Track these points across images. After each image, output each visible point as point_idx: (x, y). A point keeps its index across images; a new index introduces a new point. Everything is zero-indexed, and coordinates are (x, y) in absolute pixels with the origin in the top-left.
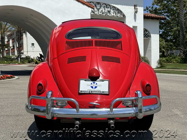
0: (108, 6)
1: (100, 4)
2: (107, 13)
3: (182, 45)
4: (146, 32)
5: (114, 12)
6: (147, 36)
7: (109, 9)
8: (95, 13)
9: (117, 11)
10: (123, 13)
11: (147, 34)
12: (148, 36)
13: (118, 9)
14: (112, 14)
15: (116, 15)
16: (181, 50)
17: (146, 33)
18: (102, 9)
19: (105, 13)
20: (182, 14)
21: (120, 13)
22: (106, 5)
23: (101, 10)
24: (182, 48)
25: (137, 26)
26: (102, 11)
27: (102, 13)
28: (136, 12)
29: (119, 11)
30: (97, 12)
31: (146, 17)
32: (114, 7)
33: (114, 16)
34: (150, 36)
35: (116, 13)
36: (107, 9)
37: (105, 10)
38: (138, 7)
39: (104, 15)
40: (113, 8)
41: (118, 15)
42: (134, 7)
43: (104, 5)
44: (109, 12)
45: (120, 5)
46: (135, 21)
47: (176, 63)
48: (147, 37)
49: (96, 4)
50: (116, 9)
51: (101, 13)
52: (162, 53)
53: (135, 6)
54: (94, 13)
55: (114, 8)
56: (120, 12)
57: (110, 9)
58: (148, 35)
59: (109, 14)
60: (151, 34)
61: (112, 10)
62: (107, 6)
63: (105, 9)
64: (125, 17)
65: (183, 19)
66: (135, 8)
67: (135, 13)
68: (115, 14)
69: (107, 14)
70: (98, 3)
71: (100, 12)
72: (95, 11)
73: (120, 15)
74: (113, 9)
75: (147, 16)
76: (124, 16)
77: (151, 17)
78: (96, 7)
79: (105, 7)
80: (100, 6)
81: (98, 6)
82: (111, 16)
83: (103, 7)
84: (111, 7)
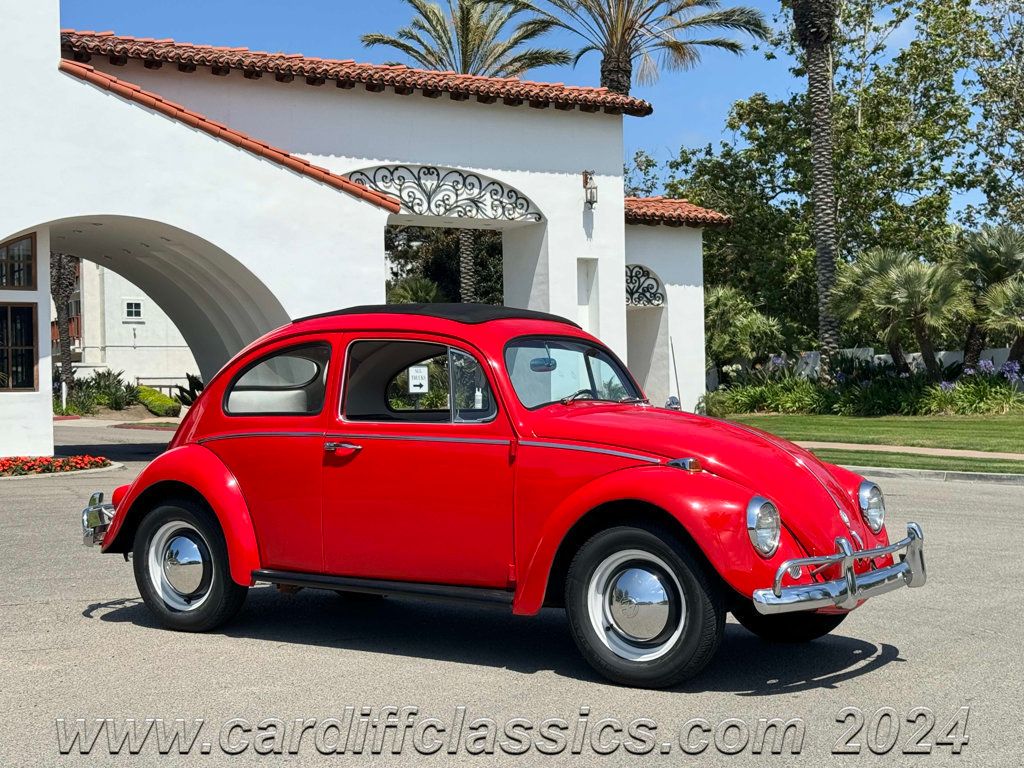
0: (470, 180)
1: (438, 175)
2: (468, 208)
3: (826, 332)
4: (642, 280)
5: (497, 203)
6: (648, 295)
7: (476, 191)
8: (416, 208)
9: (510, 197)
10: (535, 207)
11: (648, 289)
12: (654, 295)
13: (512, 191)
14: (490, 213)
15: (504, 213)
16: (825, 352)
17: (645, 285)
18: (447, 191)
19: (457, 207)
20: (825, 193)
21: (522, 204)
22: (460, 174)
23: (440, 197)
24: (828, 343)
25: (597, 260)
26: (443, 201)
27: (446, 210)
28: (590, 203)
29: (518, 198)
30: (425, 205)
31: (632, 220)
32: (494, 182)
33: (495, 218)
34: (663, 297)
35: (503, 207)
36: (465, 194)
37: (457, 195)
38: (598, 182)
39: (456, 215)
40: (491, 187)
41: (516, 215)
42: (582, 178)
43: (456, 177)
44: (475, 202)
45: (523, 170)
46: (589, 235)
47: (793, 412)
48: (649, 301)
49: (422, 175)
50: (506, 192)
51: (442, 210)
52: (740, 367)
53: (587, 177)
54: (412, 208)
55: (496, 187)
56: (520, 201)
57: (482, 190)
58: (653, 291)
59: (474, 211)
60: (667, 287)
61: (488, 195)
63: (459, 192)
64: (546, 220)
65: (829, 214)
66: (586, 182)
67: (585, 207)
68: (500, 210)
69: (465, 214)
70: (430, 171)
71: (438, 206)
72: (417, 201)
73: (522, 215)
74: (494, 193)
75: (645, 214)
76: (540, 216)
77: (662, 216)
78: (419, 185)
79: (460, 186)
80: (435, 183)
81: (429, 183)
82: (484, 219)
83: (447, 186)
84: (484, 185)
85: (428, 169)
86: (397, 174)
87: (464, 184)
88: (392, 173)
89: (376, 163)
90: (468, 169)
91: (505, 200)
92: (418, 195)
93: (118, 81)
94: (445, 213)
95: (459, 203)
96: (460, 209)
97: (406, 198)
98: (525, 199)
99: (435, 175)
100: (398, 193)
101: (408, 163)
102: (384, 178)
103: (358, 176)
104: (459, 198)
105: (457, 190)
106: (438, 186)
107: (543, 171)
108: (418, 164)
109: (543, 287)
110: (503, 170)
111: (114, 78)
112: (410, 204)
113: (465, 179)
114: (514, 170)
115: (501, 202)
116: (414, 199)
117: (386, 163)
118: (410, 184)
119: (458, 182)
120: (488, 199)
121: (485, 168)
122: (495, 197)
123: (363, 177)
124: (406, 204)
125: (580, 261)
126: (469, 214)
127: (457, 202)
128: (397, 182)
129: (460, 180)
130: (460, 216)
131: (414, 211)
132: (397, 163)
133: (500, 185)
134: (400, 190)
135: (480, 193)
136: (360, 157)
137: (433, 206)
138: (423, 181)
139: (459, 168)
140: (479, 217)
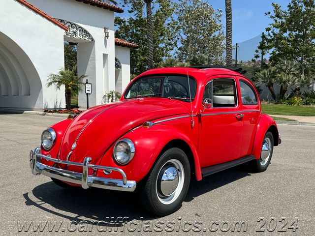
0: (73, 26)
2: (73, 34)
5: (81, 34)
7: (75, 29)
9: (85, 33)
10: (92, 37)
13: (85, 31)
14: (79, 37)
17: (116, 63)
22: (71, 23)
25: (107, 55)
28: (107, 37)
29: (87, 33)
31: (117, 44)
32: (80, 27)
33: (80, 39)
34: (120, 67)
35: (83, 35)
36: (72, 30)
38: (109, 31)
40: (79, 29)
41: (86, 38)
42: (104, 29)
43: (69, 24)
44: (75, 33)
45: (88, 25)
46: (106, 47)
48: (118, 68)
50: (83, 31)
57: (77, 29)
58: (118, 65)
59: (74, 36)
60: (122, 64)
61: (78, 31)
64: (95, 41)
66: (105, 31)
67: (105, 38)
68: (82, 37)
69: (72, 36)
74: (80, 31)
76: (93, 40)
77: (123, 43)
82: (77, 39)
85: (61, 20)
87: (72, 27)
90: (73, 22)
91: (83, 33)
94: (66, 35)
96: (70, 34)
98: (89, 34)
99: (63, 23)
101: (55, 18)
104: (70, 31)
105: (70, 29)
107: (94, 26)
108: (58, 18)
109: (94, 61)
114: (86, 24)
119: (70, 26)
120: (78, 32)
121: (78, 23)
125: (104, 54)
130: (70, 37)
133: (82, 28)
139: (70, 21)
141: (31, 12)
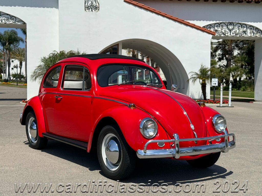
1: (233, 25)
2: (242, 34)
5: (252, 32)
7: (245, 29)
8: (226, 34)
9: (256, 30)
13: (257, 28)
14: (249, 35)
15: (254, 35)
18: (236, 29)
19: (239, 33)
22: (240, 24)
23: (234, 31)
26: (235, 32)
27: (236, 35)
30: (229, 33)
32: (251, 26)
33: (251, 36)
35: (254, 33)
36: (241, 30)
37: (239, 30)
39: (238, 36)
40: (250, 27)
41: (258, 35)
43: (239, 25)
44: (244, 32)
49: (228, 25)
50: (255, 29)
51: (234, 34)
54: (225, 34)
55: (252, 27)
56: (259, 31)
59: (244, 34)
61: (249, 30)
62: (242, 25)
63: (240, 29)
68: (252, 34)
69: (241, 35)
70: (231, 24)
73: (259, 35)
78: (228, 28)
79: (240, 28)
80: (232, 27)
81: (231, 27)
82: (247, 37)
83: (236, 27)
84: (248, 27)
85: (230, 23)
86: (221, 25)
87: (242, 27)
88: (219, 25)
89: (215, 22)
90: (243, 22)
91: (254, 31)
92: (227, 30)
93: (139, 3)
94: (235, 35)
95: (240, 32)
96: (240, 34)
97: (223, 31)
99: (232, 25)
100: (221, 30)
101: (224, 22)
102: (217, 26)
103: (210, 26)
104: (240, 31)
105: (239, 29)
106: (233, 28)
108: (227, 22)
110: (254, 22)
111: (138, 3)
112: (224, 33)
113: (242, 26)
114: (257, 22)
115: (253, 32)
116: (226, 32)
117: (218, 22)
118: (225, 28)
119: (239, 26)
120: (249, 31)
121: (248, 22)
122: (251, 30)
123: (211, 26)
124: (223, 33)
126: (243, 35)
127: (239, 32)
128: (221, 27)
129: (240, 26)
130: (240, 36)
131: (226, 35)
132: (221, 22)
133: (253, 27)
134: (222, 29)
135: (246, 29)
136: (210, 21)
137: (231, 34)
138: (228, 27)
139: (240, 22)
140: (246, 36)
141: (183, 26)
